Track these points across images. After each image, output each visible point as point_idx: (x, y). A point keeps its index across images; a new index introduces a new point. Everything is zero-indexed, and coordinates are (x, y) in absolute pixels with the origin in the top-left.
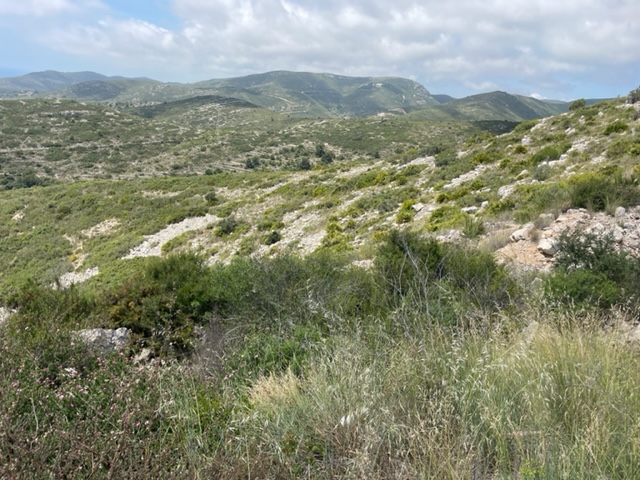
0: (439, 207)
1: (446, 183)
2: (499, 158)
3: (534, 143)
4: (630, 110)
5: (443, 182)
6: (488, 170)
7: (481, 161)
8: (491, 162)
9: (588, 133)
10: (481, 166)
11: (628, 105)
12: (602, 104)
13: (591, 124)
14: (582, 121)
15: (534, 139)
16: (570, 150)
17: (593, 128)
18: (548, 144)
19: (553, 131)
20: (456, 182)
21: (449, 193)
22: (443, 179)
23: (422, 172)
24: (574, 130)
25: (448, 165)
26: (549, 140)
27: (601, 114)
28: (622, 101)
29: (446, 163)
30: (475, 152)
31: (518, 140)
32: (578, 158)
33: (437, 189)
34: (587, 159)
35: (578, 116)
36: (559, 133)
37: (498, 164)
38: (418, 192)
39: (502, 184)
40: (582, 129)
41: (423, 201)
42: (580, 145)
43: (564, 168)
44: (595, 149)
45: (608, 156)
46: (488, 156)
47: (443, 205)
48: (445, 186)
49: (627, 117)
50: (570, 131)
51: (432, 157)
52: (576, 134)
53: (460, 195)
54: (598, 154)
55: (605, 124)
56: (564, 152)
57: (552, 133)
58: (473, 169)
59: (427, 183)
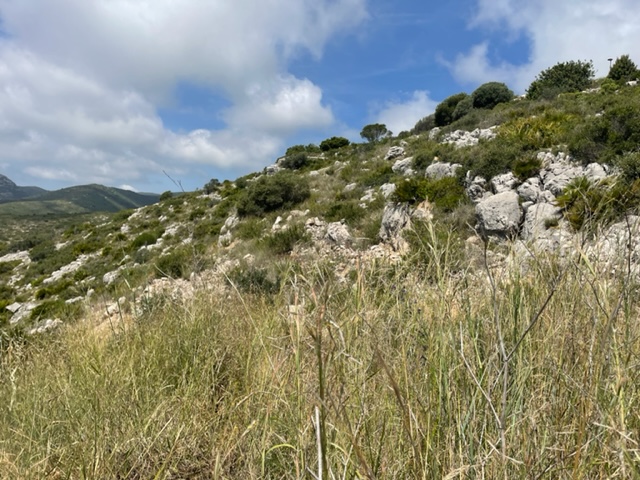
0: (40, 303)
1: (46, 278)
2: (100, 247)
3: (133, 230)
4: (207, 199)
5: (41, 276)
6: (91, 259)
7: (83, 251)
8: (93, 251)
9: (177, 220)
10: (83, 256)
11: (205, 196)
12: (184, 196)
13: (178, 212)
14: (171, 209)
15: (132, 227)
16: (164, 235)
17: (180, 215)
18: (145, 231)
19: (148, 219)
20: (57, 275)
21: (50, 287)
22: (42, 273)
23: (16, 269)
24: (165, 218)
25: (45, 258)
26: (145, 227)
27: (185, 203)
28: (201, 193)
29: (43, 257)
30: (74, 243)
31: (118, 229)
32: (171, 241)
33: (36, 285)
34: (179, 241)
35: (167, 205)
36: (153, 220)
37: (100, 253)
38: (12, 291)
39: (106, 271)
40: (172, 216)
41: (19, 300)
42: (171, 230)
43: (160, 250)
44: (183, 233)
45: (194, 237)
46: (89, 245)
47: (45, 300)
48: (45, 281)
49: (205, 205)
50: (162, 218)
51: (25, 252)
52: (167, 221)
53: (63, 288)
54: (187, 236)
55: (189, 211)
56: (160, 237)
57: (148, 221)
58: (75, 260)
59: (23, 280)
